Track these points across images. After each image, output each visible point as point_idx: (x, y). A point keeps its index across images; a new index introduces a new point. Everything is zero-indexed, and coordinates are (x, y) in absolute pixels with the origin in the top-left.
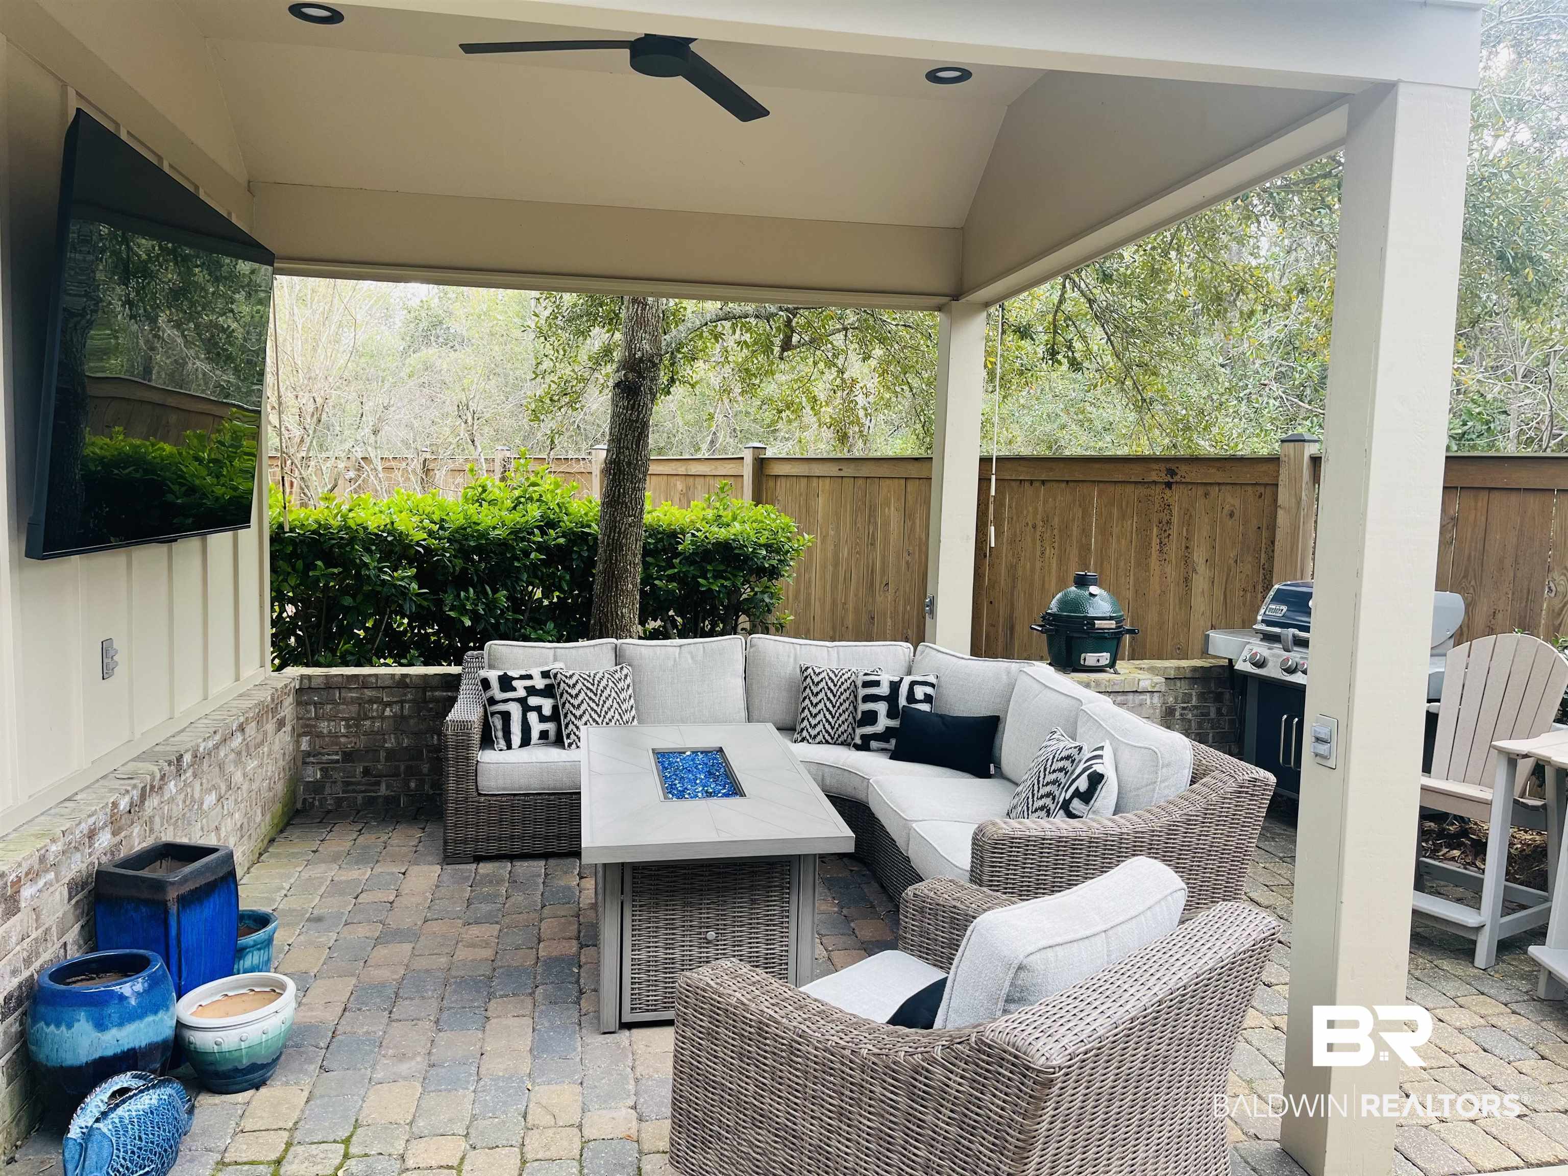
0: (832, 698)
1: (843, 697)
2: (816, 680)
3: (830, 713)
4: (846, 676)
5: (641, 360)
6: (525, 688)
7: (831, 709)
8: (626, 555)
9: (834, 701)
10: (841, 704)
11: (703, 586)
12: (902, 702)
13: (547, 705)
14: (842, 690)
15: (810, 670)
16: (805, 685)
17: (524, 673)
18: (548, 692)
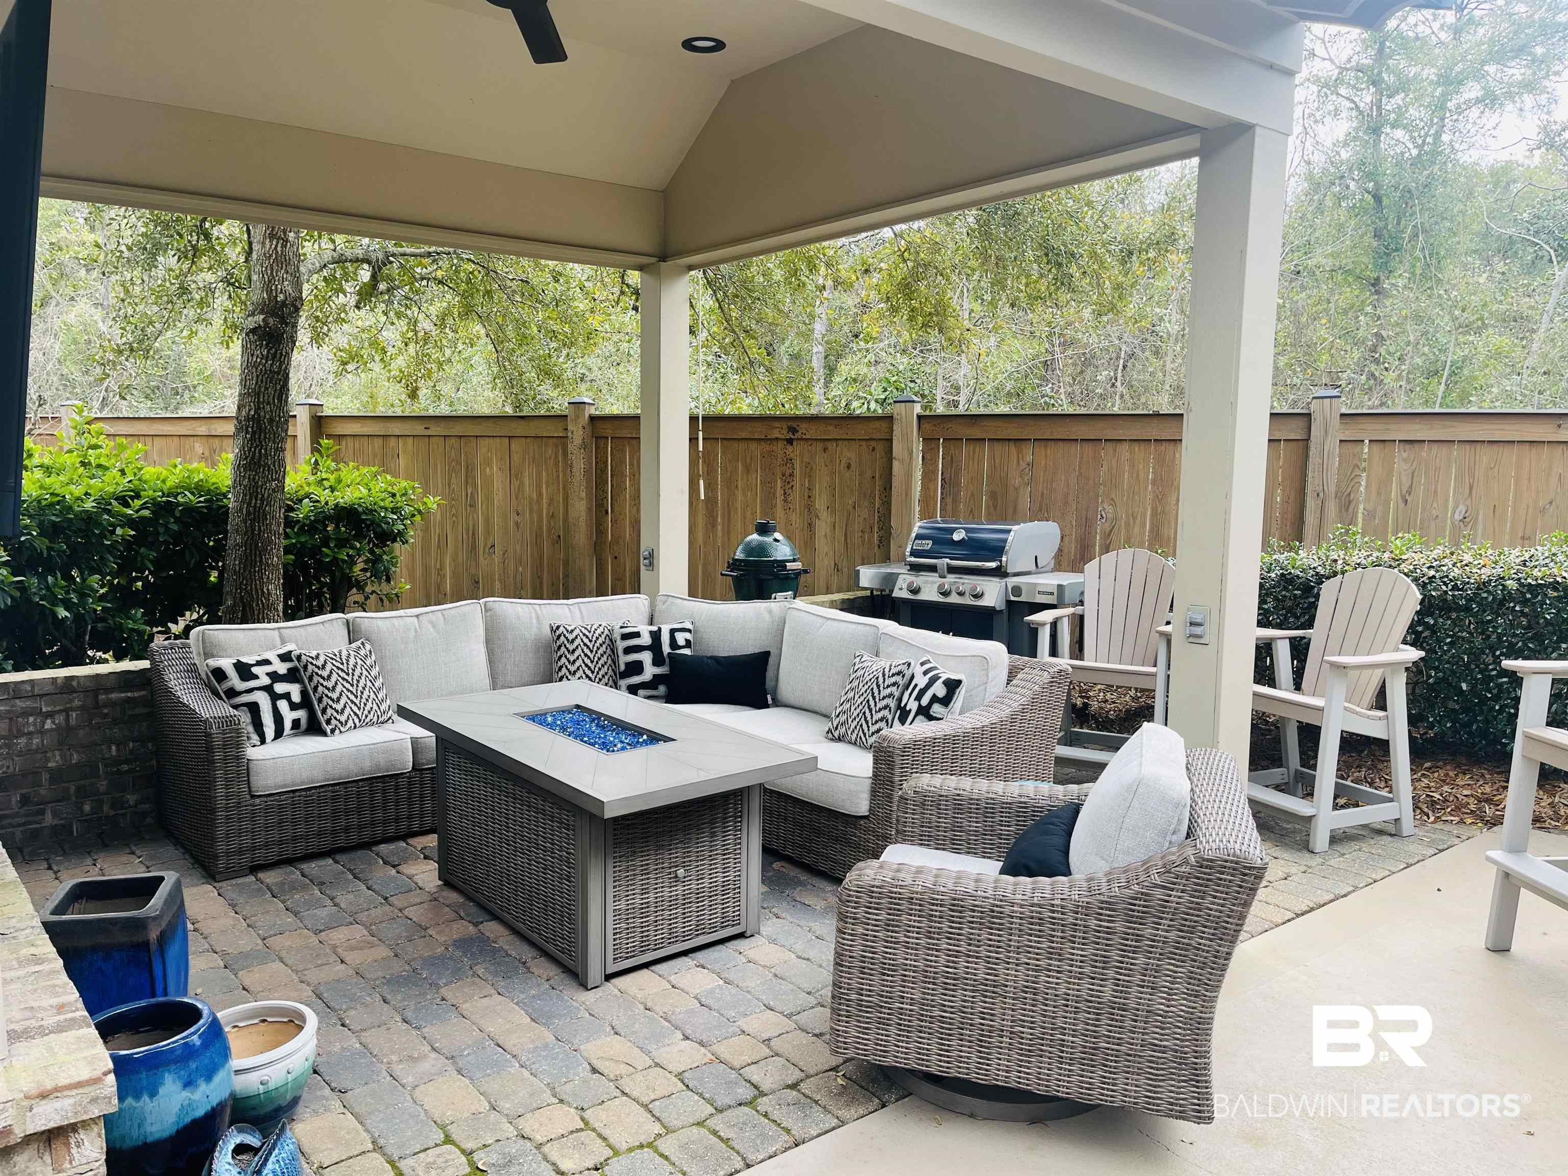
0: (589, 653)
1: (600, 652)
2: (571, 637)
3: (589, 668)
4: (598, 632)
5: (284, 303)
6: (267, 674)
7: (590, 664)
8: (271, 524)
9: (592, 657)
10: (599, 659)
11: (327, 555)
12: (666, 649)
13: (295, 691)
14: (598, 644)
15: (561, 629)
16: (558, 643)
17: (259, 658)
18: (292, 676)
